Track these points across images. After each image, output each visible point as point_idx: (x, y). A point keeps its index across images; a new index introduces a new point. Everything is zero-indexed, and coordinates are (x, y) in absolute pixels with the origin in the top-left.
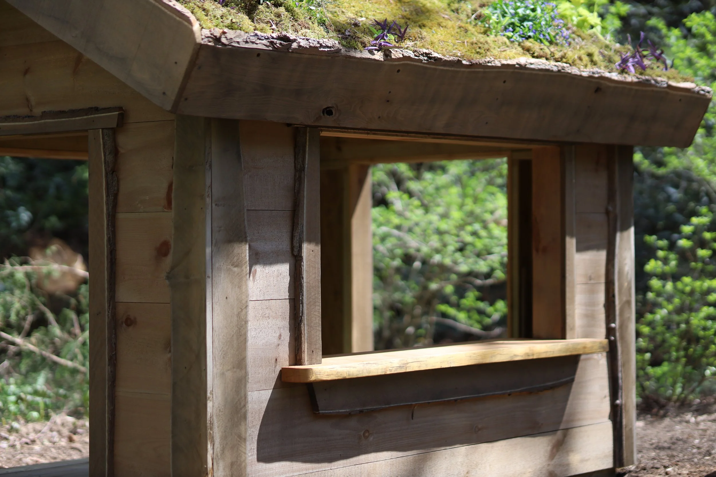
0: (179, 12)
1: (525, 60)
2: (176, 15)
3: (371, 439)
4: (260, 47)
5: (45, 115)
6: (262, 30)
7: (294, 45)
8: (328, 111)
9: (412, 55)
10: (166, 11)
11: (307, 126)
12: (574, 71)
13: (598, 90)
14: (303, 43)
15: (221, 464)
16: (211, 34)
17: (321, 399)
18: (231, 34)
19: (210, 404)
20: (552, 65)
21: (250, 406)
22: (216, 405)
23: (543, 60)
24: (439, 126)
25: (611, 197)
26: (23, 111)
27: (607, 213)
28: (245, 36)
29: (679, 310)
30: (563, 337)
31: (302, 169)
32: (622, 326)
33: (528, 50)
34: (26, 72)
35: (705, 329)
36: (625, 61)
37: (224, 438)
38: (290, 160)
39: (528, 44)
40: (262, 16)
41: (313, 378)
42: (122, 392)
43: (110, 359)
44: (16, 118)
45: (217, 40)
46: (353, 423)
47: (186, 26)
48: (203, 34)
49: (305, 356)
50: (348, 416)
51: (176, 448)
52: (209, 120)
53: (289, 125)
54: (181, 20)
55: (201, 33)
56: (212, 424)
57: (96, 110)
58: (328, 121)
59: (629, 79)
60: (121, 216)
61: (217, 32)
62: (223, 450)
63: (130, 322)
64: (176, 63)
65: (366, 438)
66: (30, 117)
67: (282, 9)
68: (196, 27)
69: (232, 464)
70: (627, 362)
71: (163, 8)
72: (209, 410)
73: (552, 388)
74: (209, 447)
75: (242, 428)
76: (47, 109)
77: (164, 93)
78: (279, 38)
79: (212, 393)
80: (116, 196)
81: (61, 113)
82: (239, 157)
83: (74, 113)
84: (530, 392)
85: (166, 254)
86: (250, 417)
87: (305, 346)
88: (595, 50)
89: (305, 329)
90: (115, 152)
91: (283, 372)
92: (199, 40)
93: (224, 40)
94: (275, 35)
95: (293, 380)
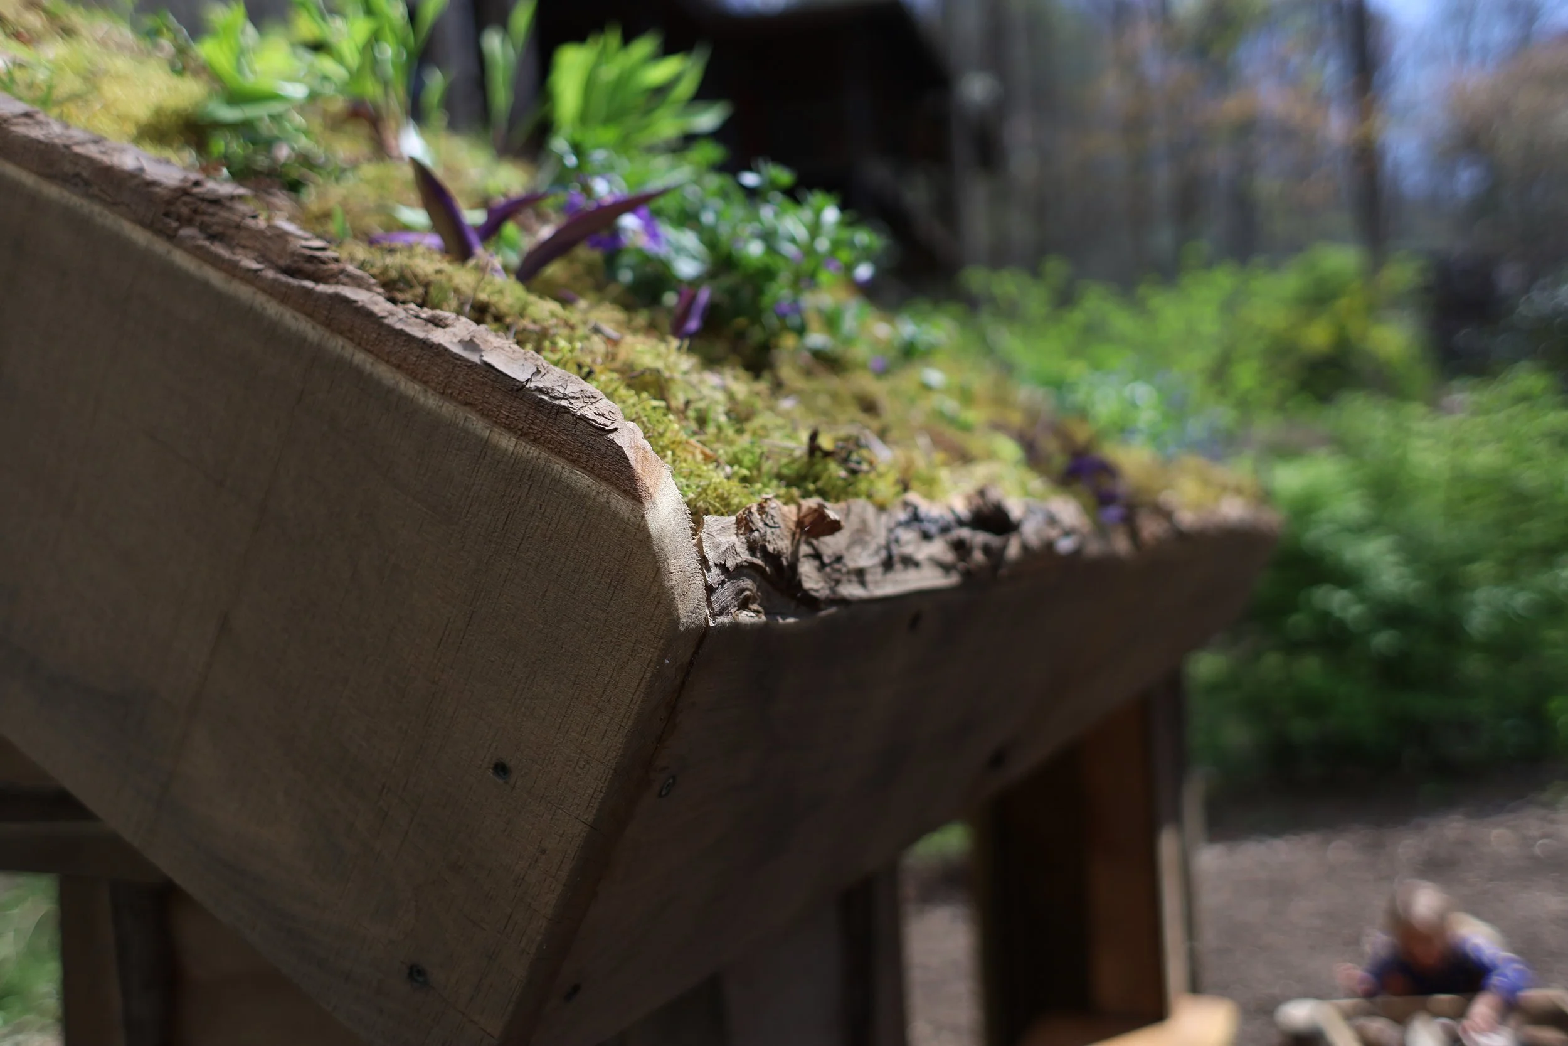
0: (516, 389)
2: (484, 414)
10: (411, 388)
16: (752, 547)
47: (579, 499)
48: (711, 556)
54: (532, 451)
55: (699, 545)
64: (501, 769)
71: (384, 373)
77: (415, 973)
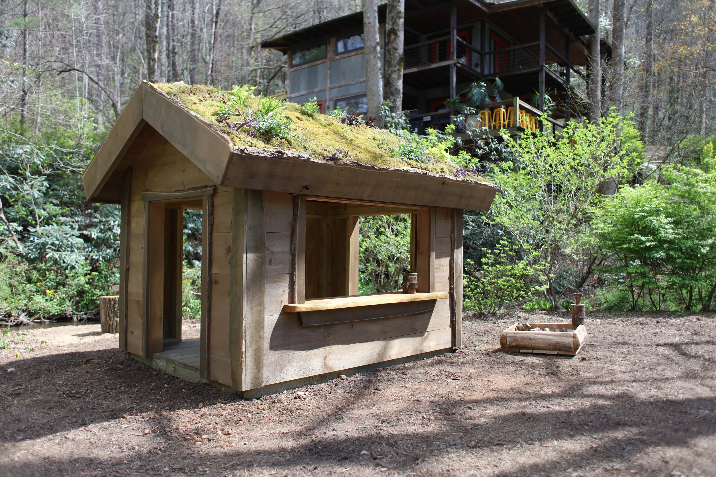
0: (222, 136)
1: (407, 168)
3: (331, 337)
4: (266, 155)
5: (189, 189)
6: (268, 148)
7: (285, 156)
8: (307, 188)
9: (349, 163)
10: (219, 138)
11: (299, 195)
12: (432, 174)
13: (443, 183)
14: (290, 155)
15: (250, 350)
16: (239, 149)
17: (304, 319)
18: (250, 149)
19: (244, 322)
20: (420, 171)
21: (266, 323)
22: (248, 322)
23: (417, 169)
24: (365, 197)
25: (453, 231)
26: (182, 188)
27: (451, 238)
28: (258, 150)
29: (494, 278)
30: (429, 292)
31: (297, 214)
32: (456, 287)
33: (410, 164)
34: (184, 171)
35: (504, 285)
36: (458, 171)
37: (252, 337)
38: (291, 210)
39: (410, 161)
40: (273, 143)
41: (297, 310)
42: (214, 314)
43: (209, 298)
44: (179, 191)
45: (242, 151)
46: (322, 330)
47: (226, 143)
48: (235, 148)
49: (296, 300)
50: (319, 327)
51: (231, 341)
52: (246, 190)
53: (290, 194)
54: (223, 140)
55: (233, 147)
56: (245, 331)
57: (206, 187)
58: (307, 192)
59: (458, 179)
60: (214, 234)
61: (242, 148)
62: (251, 343)
63: (216, 282)
64: (223, 162)
65: (328, 336)
66: (184, 191)
67: (283, 140)
68: (231, 145)
69: (256, 350)
70: (458, 302)
72: (244, 325)
73: (422, 313)
74: (244, 342)
75: (262, 333)
76: (189, 187)
77: (218, 176)
78: (276, 152)
79: (245, 317)
80: (212, 225)
81: (194, 189)
82: (262, 207)
83: (198, 188)
84: (412, 315)
85: (230, 252)
86: (266, 327)
87: (296, 295)
88: (444, 167)
89: (296, 288)
90: (212, 205)
91: (285, 307)
92: (232, 151)
93: (246, 151)
94: (275, 150)
95: (289, 311)
